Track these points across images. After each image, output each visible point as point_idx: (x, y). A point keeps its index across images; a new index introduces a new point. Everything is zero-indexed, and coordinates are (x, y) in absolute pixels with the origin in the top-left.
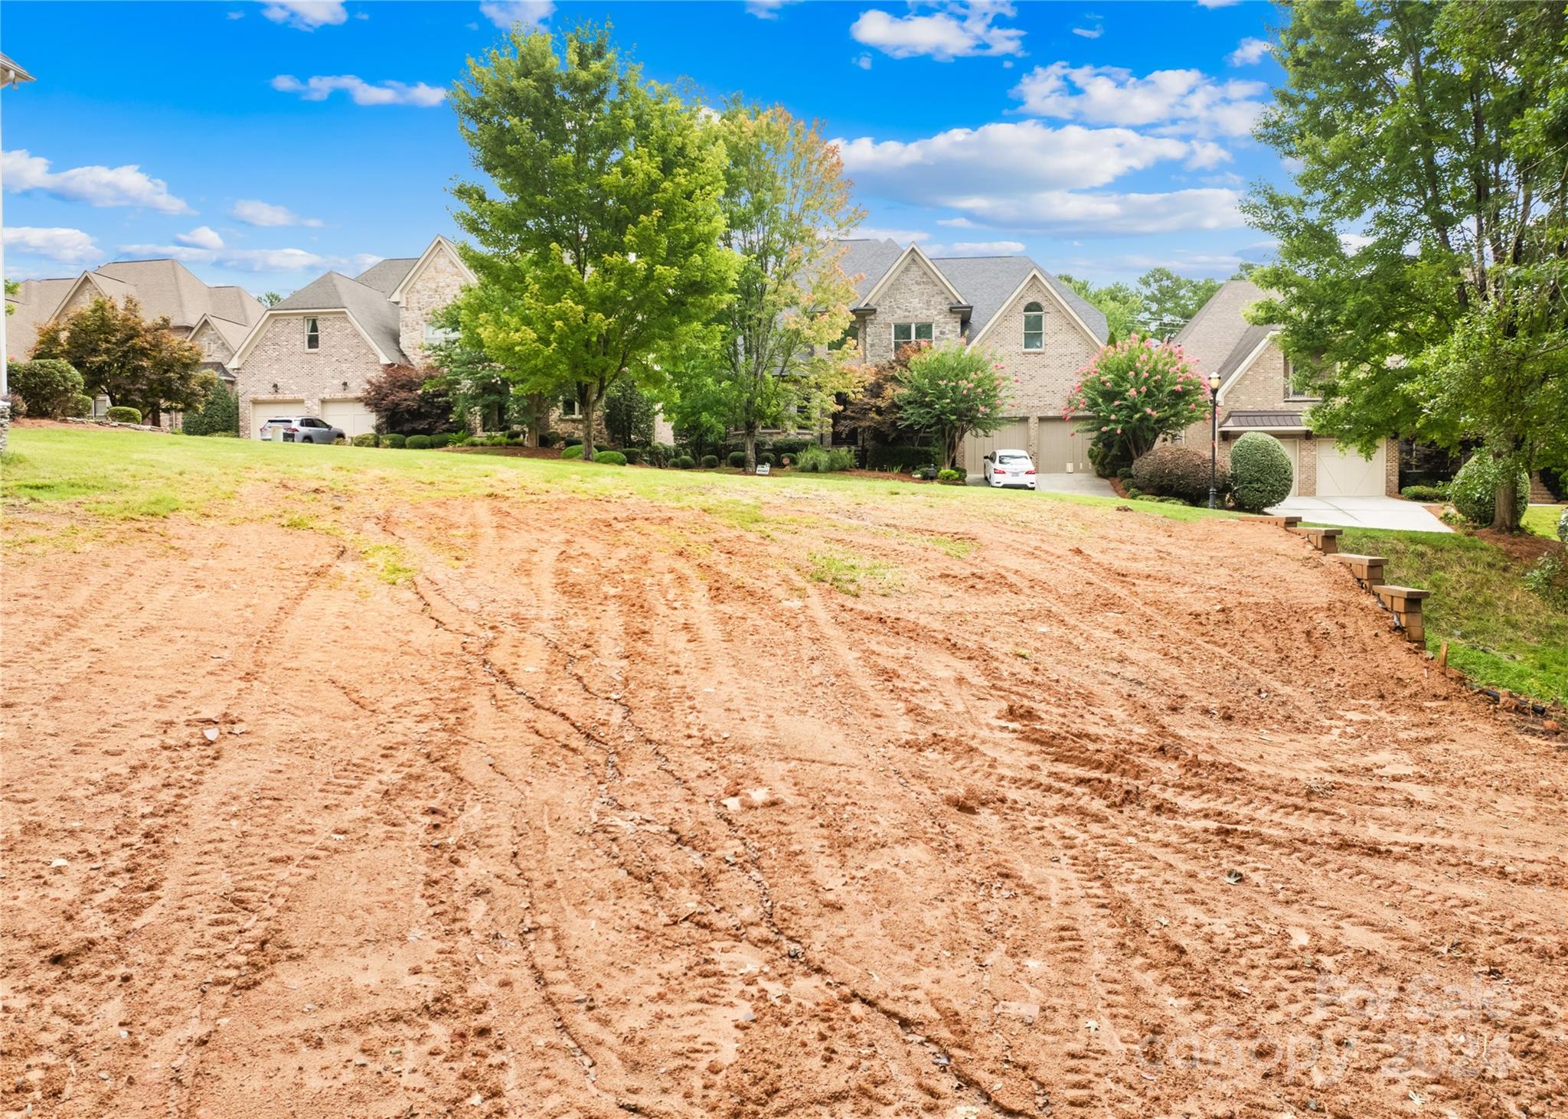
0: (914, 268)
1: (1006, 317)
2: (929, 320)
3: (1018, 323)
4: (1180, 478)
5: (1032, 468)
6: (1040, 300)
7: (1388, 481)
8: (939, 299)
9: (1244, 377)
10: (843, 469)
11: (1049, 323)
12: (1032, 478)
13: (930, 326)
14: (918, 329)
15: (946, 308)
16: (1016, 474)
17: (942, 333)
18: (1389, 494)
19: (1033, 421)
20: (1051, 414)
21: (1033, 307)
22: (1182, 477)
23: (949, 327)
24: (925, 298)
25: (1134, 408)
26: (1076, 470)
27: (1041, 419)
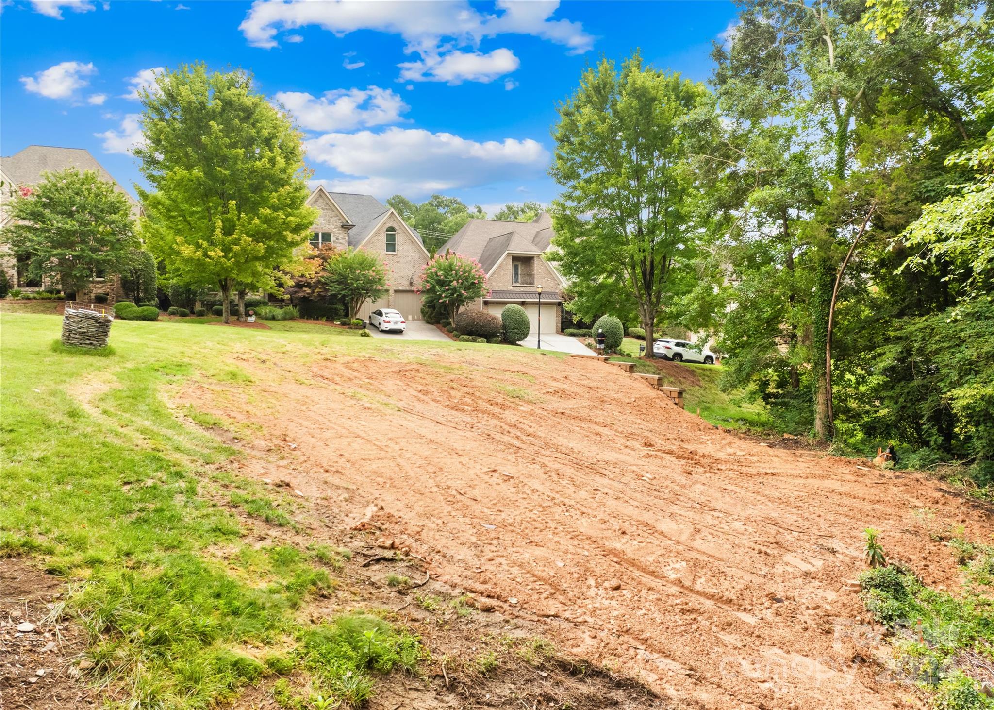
0: (321, 200)
1: (376, 234)
2: (330, 231)
3: (383, 238)
4: (482, 327)
5: (403, 320)
6: (394, 226)
7: (557, 326)
8: (335, 219)
9: (494, 273)
10: (292, 318)
11: (399, 239)
12: (404, 325)
13: (330, 235)
14: (323, 235)
15: (340, 224)
16: (396, 323)
17: (337, 239)
18: (557, 332)
19: (391, 292)
20: (401, 288)
21: (392, 229)
22: (483, 326)
23: (341, 236)
24: (327, 218)
25: (454, 290)
26: (414, 319)
27: (396, 291)
